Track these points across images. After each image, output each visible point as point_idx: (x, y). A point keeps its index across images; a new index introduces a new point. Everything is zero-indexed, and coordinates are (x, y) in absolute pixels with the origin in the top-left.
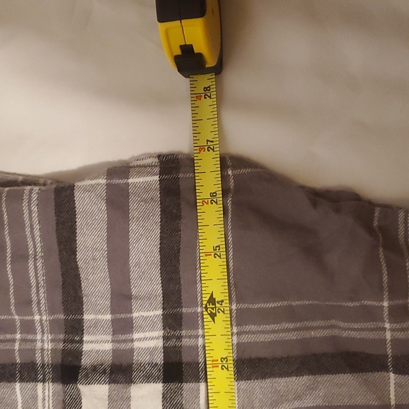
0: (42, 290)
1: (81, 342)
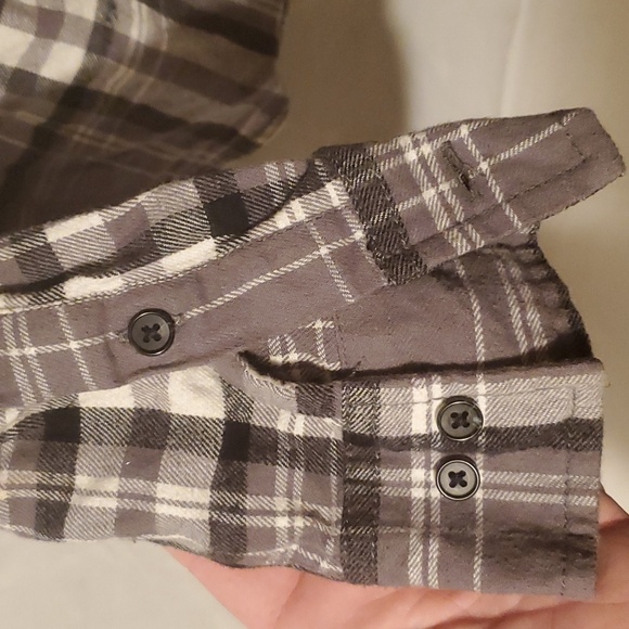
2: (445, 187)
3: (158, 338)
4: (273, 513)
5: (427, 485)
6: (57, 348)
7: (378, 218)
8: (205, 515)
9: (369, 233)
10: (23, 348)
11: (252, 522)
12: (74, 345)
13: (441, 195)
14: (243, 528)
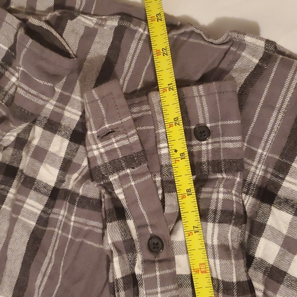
0: (273, 134)
1: (283, 179)
2: (114, 140)
3: (157, 244)
4: (218, 199)
5: (207, 144)
6: (158, 280)
7: (124, 164)
8: (217, 225)
9: (128, 167)
10: (158, 292)
11: (220, 207)
12: (158, 273)
13: (117, 141)
14: (222, 211)
